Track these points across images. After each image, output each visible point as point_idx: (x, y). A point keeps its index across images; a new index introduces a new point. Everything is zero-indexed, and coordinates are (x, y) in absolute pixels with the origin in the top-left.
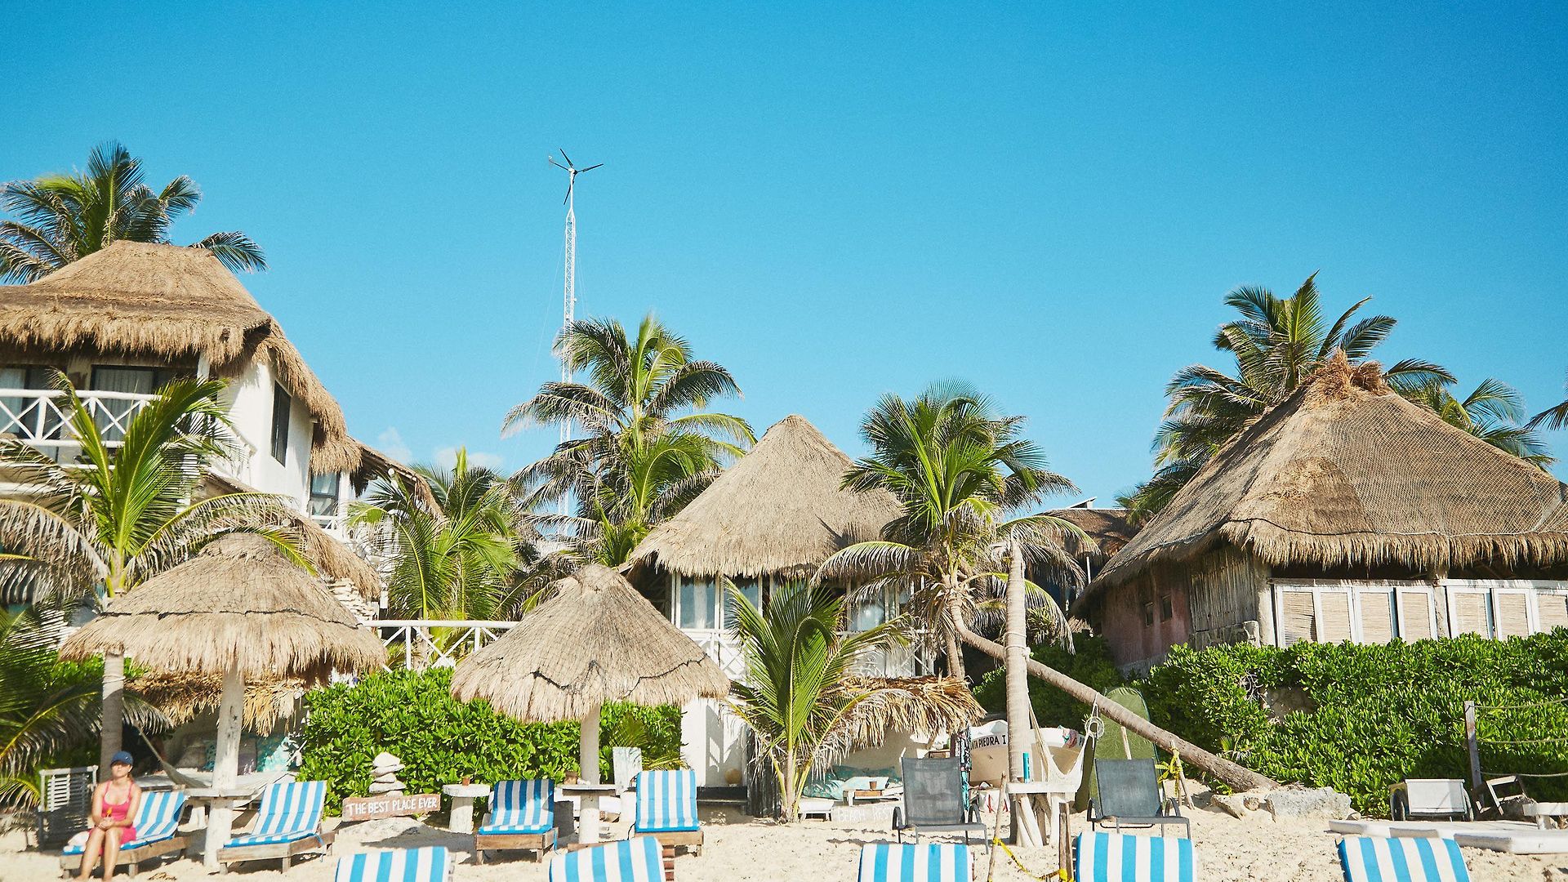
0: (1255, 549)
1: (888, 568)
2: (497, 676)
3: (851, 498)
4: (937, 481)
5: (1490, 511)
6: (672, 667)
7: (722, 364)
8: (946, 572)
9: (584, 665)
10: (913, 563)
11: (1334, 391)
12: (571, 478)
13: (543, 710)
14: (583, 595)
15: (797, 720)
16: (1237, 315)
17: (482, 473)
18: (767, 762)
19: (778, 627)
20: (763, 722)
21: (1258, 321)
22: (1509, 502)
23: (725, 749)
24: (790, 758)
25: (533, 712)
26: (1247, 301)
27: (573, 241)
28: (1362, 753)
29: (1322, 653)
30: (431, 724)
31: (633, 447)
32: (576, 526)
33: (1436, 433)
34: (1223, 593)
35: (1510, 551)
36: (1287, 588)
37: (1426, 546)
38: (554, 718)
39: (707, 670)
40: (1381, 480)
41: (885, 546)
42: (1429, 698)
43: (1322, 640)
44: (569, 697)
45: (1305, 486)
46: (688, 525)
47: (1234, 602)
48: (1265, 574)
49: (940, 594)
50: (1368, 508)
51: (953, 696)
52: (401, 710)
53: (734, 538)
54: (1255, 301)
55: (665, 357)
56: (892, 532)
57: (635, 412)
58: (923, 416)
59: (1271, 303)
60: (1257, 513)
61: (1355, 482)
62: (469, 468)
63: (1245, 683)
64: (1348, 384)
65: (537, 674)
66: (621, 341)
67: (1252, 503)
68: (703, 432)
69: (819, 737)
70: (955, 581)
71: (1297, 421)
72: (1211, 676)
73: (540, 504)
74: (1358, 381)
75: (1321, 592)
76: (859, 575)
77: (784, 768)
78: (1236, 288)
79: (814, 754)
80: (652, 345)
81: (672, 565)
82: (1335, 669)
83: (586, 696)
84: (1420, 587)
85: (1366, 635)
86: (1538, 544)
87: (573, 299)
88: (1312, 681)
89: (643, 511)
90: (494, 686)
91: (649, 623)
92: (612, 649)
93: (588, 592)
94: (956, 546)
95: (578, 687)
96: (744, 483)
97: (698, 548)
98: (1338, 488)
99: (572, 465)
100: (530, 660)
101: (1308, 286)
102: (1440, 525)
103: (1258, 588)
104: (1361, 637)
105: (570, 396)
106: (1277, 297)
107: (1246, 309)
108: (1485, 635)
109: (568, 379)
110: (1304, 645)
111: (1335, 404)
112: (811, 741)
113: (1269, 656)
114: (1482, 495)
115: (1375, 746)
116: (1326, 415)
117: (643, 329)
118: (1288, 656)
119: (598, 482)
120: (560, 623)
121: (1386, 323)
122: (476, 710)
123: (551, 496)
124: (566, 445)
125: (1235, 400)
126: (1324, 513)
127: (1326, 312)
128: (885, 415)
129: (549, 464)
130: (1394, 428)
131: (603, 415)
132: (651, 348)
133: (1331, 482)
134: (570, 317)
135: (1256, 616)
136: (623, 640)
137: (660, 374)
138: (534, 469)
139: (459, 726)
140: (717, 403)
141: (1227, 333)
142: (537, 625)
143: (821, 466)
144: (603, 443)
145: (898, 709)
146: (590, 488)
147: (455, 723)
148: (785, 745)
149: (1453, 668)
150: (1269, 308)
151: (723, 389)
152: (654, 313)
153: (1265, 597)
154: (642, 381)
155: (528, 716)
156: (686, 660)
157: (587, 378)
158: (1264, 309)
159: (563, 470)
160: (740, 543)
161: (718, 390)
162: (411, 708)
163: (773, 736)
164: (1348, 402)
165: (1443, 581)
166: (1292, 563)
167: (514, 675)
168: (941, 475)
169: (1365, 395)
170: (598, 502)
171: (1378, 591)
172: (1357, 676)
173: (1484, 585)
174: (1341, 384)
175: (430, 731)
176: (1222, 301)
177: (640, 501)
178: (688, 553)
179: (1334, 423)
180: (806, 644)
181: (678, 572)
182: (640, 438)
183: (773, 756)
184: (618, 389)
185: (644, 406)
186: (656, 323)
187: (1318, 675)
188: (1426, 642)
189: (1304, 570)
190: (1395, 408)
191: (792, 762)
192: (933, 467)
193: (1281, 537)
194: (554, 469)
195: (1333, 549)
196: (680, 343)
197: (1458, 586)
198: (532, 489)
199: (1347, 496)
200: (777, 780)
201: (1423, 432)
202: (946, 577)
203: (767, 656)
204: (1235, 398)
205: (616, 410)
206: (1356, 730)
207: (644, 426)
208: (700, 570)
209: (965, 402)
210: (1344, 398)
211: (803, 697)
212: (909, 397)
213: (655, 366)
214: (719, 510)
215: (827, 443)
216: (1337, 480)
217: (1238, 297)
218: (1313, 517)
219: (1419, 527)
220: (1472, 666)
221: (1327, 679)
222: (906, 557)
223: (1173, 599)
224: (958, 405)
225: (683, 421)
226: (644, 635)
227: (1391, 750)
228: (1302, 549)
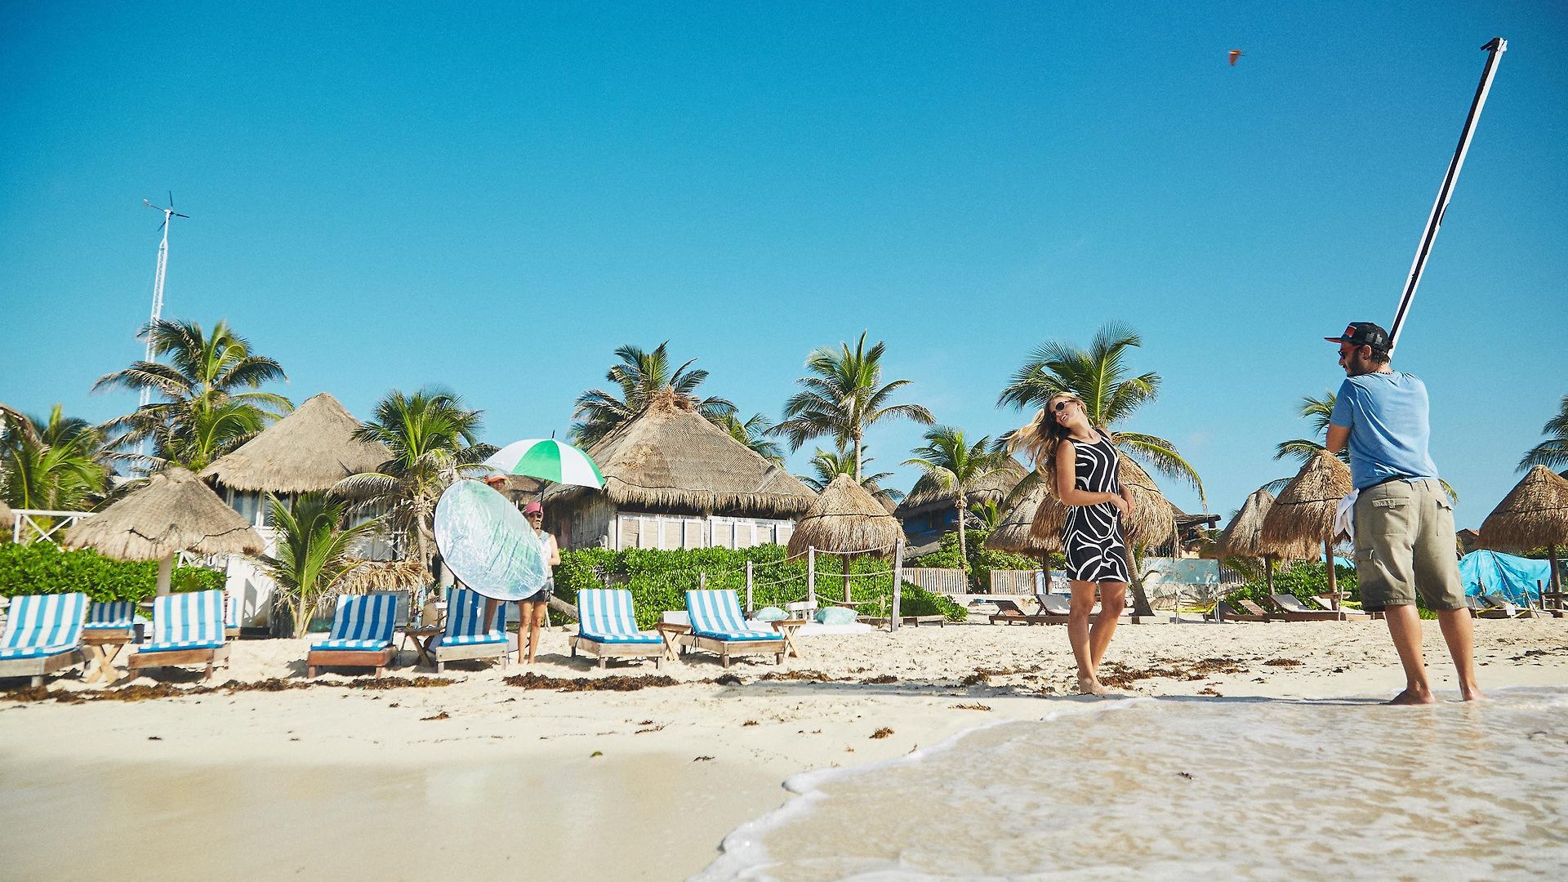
0: (608, 493)
1: (379, 489)
2: (103, 532)
3: (359, 447)
4: (416, 439)
5: (737, 480)
6: (228, 531)
7: (275, 359)
8: (417, 495)
9: (166, 526)
10: (396, 488)
11: (664, 407)
12: (151, 428)
13: (134, 553)
14: (169, 485)
15: (308, 578)
16: (621, 361)
17: (76, 421)
18: (285, 605)
19: (301, 523)
20: (285, 580)
21: (633, 366)
22: (747, 476)
23: (257, 606)
24: (302, 603)
25: (127, 554)
26: (628, 353)
27: (164, 263)
28: (649, 603)
29: (640, 555)
30: (34, 579)
31: (202, 411)
32: (151, 462)
33: (715, 436)
34: (590, 521)
35: (744, 502)
36: (626, 518)
37: (702, 497)
38: (142, 558)
39: (250, 534)
40: (683, 460)
41: (379, 476)
42: (687, 575)
43: (642, 548)
44: (154, 546)
45: (641, 460)
46: (242, 458)
47: (596, 526)
48: (614, 509)
49: (412, 507)
50: (673, 474)
51: (414, 570)
52: (9, 569)
53: (275, 468)
54: (632, 354)
55: (232, 351)
56: (384, 468)
57: (206, 387)
58: (416, 406)
59: (641, 355)
60: (612, 474)
61: (668, 460)
62: (62, 418)
63: (596, 571)
64: (672, 405)
65: (132, 531)
66: (196, 337)
67: (609, 468)
68: (258, 405)
69: (322, 590)
70: (422, 500)
71: (641, 423)
72: (576, 566)
73: (122, 448)
74: (678, 404)
75: (643, 520)
76: (360, 494)
77: (298, 610)
78: (622, 346)
79: (318, 601)
80: (222, 342)
81: (228, 483)
82: (646, 563)
83: (166, 545)
84: (698, 520)
85: (666, 546)
86: (758, 499)
87: (160, 304)
88: (633, 569)
89: (205, 455)
90: (99, 538)
91: (214, 504)
92: (187, 518)
93: (172, 483)
94: (425, 479)
95: (162, 539)
96: (286, 433)
97: (249, 472)
98: (659, 462)
99: (152, 420)
100: (128, 522)
101: (662, 348)
102: (710, 486)
103: (608, 518)
104: (662, 547)
105: (155, 373)
106: (645, 353)
107: (627, 358)
108: (728, 547)
109: (151, 359)
110: (631, 549)
111: (664, 415)
112: (317, 593)
113: (611, 555)
114: (734, 471)
115: (656, 600)
116: (658, 421)
117: (217, 330)
118: (622, 556)
119: (171, 433)
120: (149, 502)
121: (704, 374)
122: (72, 570)
123: (131, 442)
124: (148, 407)
125: (615, 412)
126: (649, 475)
127: (672, 364)
128: (390, 402)
129: (133, 418)
130: (693, 431)
131: (179, 389)
132: (222, 344)
133: (655, 459)
134: (156, 316)
135: (606, 533)
136: (196, 514)
137: (226, 361)
138: (119, 421)
139: (57, 580)
140: (268, 386)
141: (614, 371)
142: (133, 503)
143: (340, 425)
144: (177, 406)
145: (378, 577)
146: (165, 437)
147: (54, 578)
148: (299, 595)
149: (708, 563)
150: (640, 359)
151: (275, 377)
152: (225, 321)
153: (612, 523)
154: (213, 366)
155: (124, 557)
156: (237, 527)
157: (168, 360)
158: (636, 358)
159: (142, 423)
160: (278, 471)
161: (271, 377)
162: (17, 568)
163: (292, 589)
164: (671, 414)
165: (710, 517)
166: (629, 503)
167: (115, 531)
168: (419, 436)
169: (681, 412)
170: (170, 446)
171: (675, 522)
172: (657, 567)
173: (731, 520)
174: (667, 404)
175: (33, 583)
176: (613, 352)
177: (203, 448)
178: (241, 475)
179: (662, 426)
180: (318, 533)
181: (232, 488)
182: (208, 405)
183: (290, 602)
184: (192, 369)
185: (213, 384)
186: (227, 327)
187: (636, 565)
188: (696, 549)
189: (635, 507)
190: (696, 420)
191: (303, 604)
192: (415, 430)
193: (624, 488)
194: (137, 422)
195: (652, 496)
196: (244, 342)
197: (717, 520)
198: (115, 437)
199: (663, 467)
200: (291, 618)
201: (709, 435)
202: (416, 498)
203: (291, 539)
204: (616, 410)
205: (191, 385)
206: (648, 591)
207: (212, 396)
208: (249, 487)
209: (446, 399)
210: (669, 412)
211: (313, 566)
212: (409, 394)
213: (224, 356)
214: (266, 449)
215: (346, 413)
216: (659, 458)
217: (622, 350)
218: (643, 478)
219: (699, 486)
220: (717, 563)
221: (641, 568)
222: (391, 484)
223: (563, 525)
224: (442, 400)
225: (241, 397)
226: (210, 511)
227: (664, 602)
228: (635, 495)
